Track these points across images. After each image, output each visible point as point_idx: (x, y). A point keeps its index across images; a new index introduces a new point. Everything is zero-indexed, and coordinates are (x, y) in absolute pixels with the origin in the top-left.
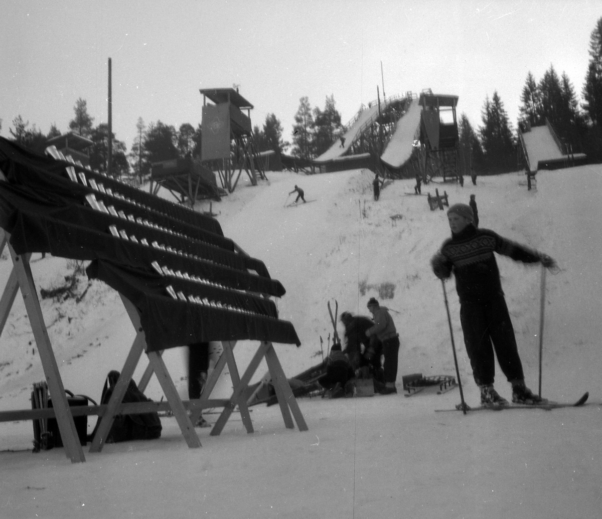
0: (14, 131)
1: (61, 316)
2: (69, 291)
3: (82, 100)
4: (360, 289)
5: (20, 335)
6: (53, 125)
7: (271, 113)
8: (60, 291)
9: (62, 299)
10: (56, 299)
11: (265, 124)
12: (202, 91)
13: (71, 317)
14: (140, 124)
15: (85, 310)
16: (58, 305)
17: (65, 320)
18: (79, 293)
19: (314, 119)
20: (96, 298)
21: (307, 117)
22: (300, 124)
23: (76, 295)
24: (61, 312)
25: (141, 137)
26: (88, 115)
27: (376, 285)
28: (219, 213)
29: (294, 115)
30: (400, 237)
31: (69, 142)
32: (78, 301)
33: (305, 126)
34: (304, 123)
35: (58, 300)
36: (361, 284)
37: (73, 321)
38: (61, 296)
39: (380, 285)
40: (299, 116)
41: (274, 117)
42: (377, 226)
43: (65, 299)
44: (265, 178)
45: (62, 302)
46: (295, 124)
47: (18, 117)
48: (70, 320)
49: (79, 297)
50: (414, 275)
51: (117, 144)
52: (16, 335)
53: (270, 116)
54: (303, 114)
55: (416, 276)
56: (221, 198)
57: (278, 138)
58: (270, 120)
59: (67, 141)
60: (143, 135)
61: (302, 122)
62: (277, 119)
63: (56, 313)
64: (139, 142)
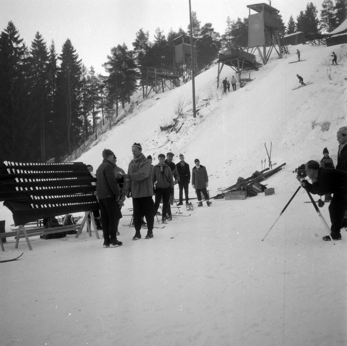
0: (156, 36)
1: (169, 141)
2: (174, 127)
3: (194, 12)
4: (312, 125)
5: (150, 150)
6: (180, 28)
7: (310, 2)
8: (170, 127)
9: (170, 131)
10: (167, 131)
11: (306, 10)
12: (248, 6)
13: (172, 141)
14: (228, 21)
15: (179, 137)
16: (167, 135)
17: (170, 142)
18: (178, 128)
19: (334, 5)
20: (185, 130)
21: (330, 4)
22: (325, 9)
23: (176, 129)
24: (169, 138)
25: (229, 28)
26: (198, 21)
27: (320, 123)
28: (254, 79)
29: (322, 4)
30: (343, 93)
31: (184, 40)
32: (177, 132)
33: (329, 9)
34: (328, 8)
35: (168, 132)
36: (313, 123)
37: (173, 143)
38: (169, 130)
39: (322, 124)
40: (324, 4)
41: (312, 4)
42: (335, 85)
43: (171, 131)
44: (288, 53)
45: (170, 133)
46: (323, 9)
47: (157, 28)
48: (172, 142)
49: (178, 130)
50: (342, 117)
51: (215, 34)
52: (148, 150)
53: (309, 4)
54: (327, 3)
55: (343, 118)
56: (259, 68)
57: (315, 18)
58: (309, 7)
59: (183, 39)
60: (230, 27)
61: (327, 8)
62: (314, 5)
63: (166, 139)
64: (228, 31)
